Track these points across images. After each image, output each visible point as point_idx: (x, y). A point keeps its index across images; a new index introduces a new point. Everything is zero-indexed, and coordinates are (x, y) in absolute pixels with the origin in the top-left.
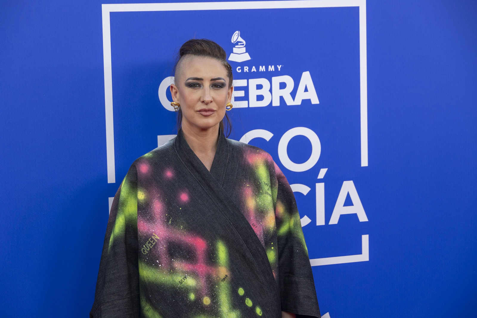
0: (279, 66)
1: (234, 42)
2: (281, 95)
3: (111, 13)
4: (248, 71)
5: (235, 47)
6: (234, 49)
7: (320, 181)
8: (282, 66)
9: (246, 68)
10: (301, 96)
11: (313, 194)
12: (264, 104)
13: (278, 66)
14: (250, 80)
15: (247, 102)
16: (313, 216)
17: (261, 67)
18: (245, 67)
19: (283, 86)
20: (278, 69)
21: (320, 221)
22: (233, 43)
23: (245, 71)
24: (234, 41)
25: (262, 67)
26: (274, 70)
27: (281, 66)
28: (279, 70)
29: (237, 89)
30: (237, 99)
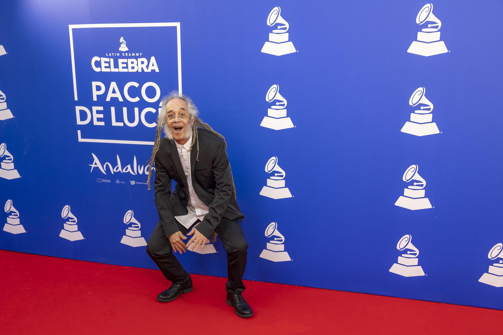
6: (121, 45)
29: (123, 63)
30: (123, 68)
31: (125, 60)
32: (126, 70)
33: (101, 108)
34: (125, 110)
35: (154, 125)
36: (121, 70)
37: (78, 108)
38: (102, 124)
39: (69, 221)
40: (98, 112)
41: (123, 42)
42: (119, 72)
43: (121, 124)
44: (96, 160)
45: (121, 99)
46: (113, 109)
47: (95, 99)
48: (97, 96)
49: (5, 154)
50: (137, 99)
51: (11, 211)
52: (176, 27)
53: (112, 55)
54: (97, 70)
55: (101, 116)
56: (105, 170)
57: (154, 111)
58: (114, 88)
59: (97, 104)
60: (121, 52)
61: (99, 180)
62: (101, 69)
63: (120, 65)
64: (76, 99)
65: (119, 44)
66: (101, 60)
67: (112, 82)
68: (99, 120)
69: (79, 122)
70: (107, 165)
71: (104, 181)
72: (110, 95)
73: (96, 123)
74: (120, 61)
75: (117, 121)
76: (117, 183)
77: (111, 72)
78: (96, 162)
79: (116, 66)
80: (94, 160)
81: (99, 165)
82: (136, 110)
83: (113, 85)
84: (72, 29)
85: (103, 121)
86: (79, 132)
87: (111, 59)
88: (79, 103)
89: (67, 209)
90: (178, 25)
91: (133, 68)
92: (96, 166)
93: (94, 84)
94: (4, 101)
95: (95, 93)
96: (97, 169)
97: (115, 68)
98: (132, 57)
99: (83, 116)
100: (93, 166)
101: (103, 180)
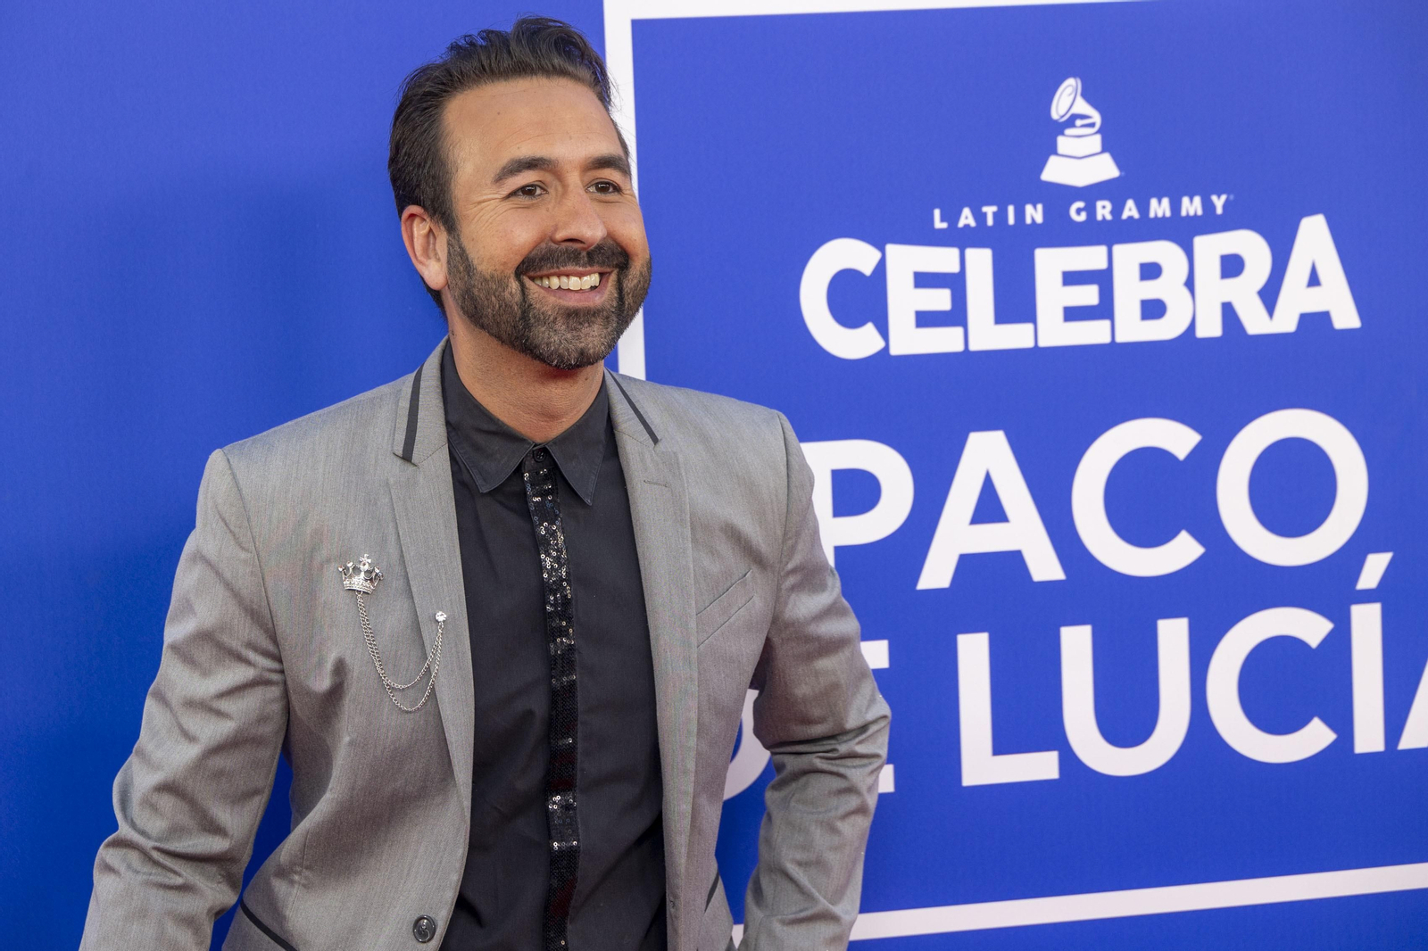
0: (1219, 197)
1: (1063, 117)
2: (1226, 299)
3: (637, 25)
4: (1109, 217)
5: (1062, 134)
6: (1061, 140)
7: (1367, 597)
8: (1227, 201)
9: (1104, 207)
10: (1296, 302)
11: (1340, 641)
12: (1166, 329)
13: (1214, 198)
14: (1117, 249)
15: (1106, 324)
16: (1342, 721)
17: (1154, 202)
18: (1099, 204)
19: (1232, 266)
20: (1213, 207)
21: (1369, 736)
22: (1056, 122)
23: (1099, 218)
24: (1062, 112)
25: (1160, 202)
26: (1200, 212)
27: (1224, 197)
28: (1219, 211)
29: (1071, 278)
30: (1072, 314)
31: (1090, 257)
32: (1093, 333)
34: (1077, 644)
35: (1314, 738)
36: (1054, 331)
41: (1075, 117)
42: (1037, 354)
43: (1041, 766)
45: (1045, 566)
46: (973, 652)
48: (844, 555)
50: (1182, 551)
53: (980, 217)
54: (854, 344)
57: (1310, 627)
58: (988, 476)
60: (1059, 196)
62: (884, 331)
63: (1051, 295)
65: (1046, 136)
74: (1050, 263)
75: (1004, 743)
77: (967, 357)
79: (1015, 303)
82: (1173, 636)
83: (986, 456)
84: (634, 26)
87: (972, 254)
91: (1153, 309)
97: (1002, 317)
98: (1146, 230)
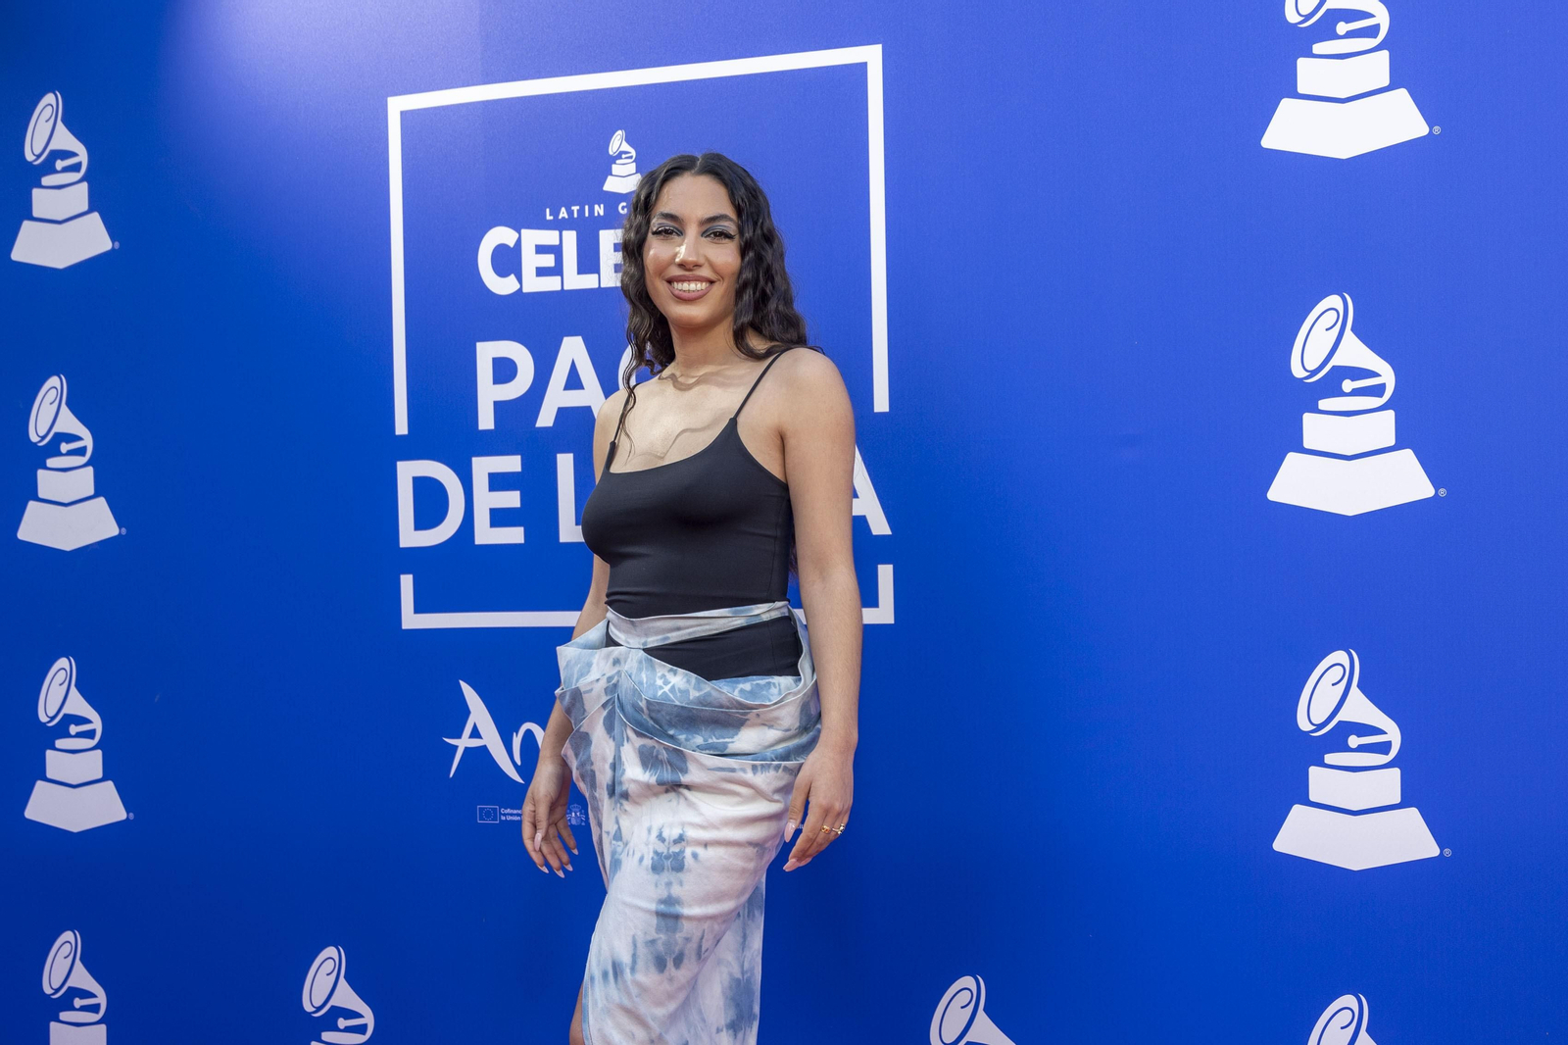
1: (615, 153)
5: (615, 163)
6: (614, 167)
24: (615, 150)
33: (512, 464)
36: (608, 278)
37: (408, 471)
38: (514, 535)
39: (338, 1030)
40: (498, 482)
41: (622, 153)
42: (600, 292)
44: (479, 713)
47: (486, 421)
48: (498, 405)
49: (66, 710)
51: (70, 989)
52: (862, 68)
53: (570, 212)
55: (512, 499)
56: (519, 763)
58: (573, 363)
59: (491, 444)
61: (488, 814)
62: (520, 280)
63: (607, 257)
64: (401, 427)
66: (519, 242)
67: (566, 340)
68: (499, 518)
69: (410, 537)
70: (529, 734)
71: (509, 818)
72: (557, 397)
73: (486, 534)
74: (606, 238)
76: (574, 822)
78: (475, 726)
79: (589, 262)
80: (467, 712)
81: (491, 739)
83: (573, 350)
84: (403, 113)
85: (520, 525)
86: (407, 582)
88: (413, 448)
89: (329, 966)
90: (871, 56)
92: (475, 743)
93: (487, 352)
94: (83, 460)
95: (489, 394)
96: (479, 757)
97: (580, 272)
99: (431, 503)
100: (464, 742)
101: (508, 811)
